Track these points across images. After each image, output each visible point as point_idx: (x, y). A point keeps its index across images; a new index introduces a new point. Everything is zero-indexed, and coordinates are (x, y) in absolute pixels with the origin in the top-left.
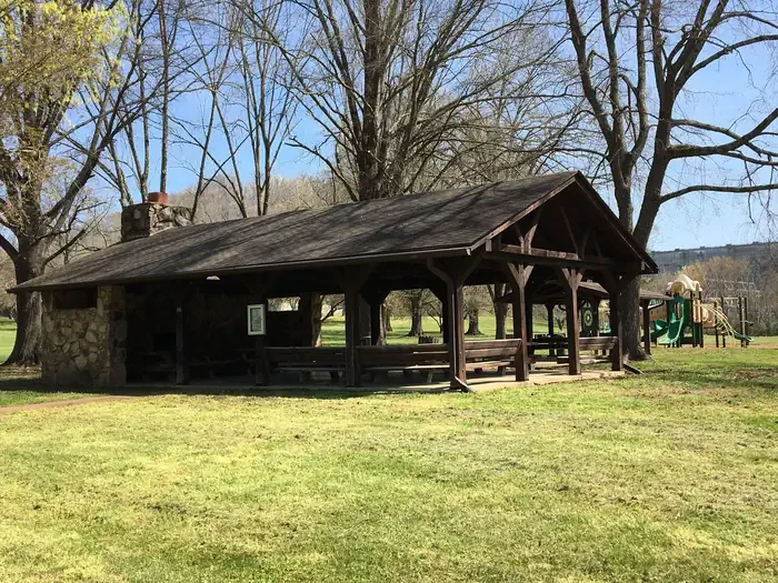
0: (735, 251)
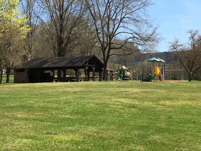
0: (167, 54)
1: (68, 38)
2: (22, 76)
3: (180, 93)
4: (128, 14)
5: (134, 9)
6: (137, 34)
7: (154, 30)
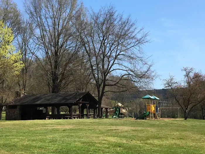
1: (63, 74)
2: (14, 113)
3: (170, 132)
4: (123, 51)
5: (129, 47)
6: (132, 71)
7: (149, 67)
